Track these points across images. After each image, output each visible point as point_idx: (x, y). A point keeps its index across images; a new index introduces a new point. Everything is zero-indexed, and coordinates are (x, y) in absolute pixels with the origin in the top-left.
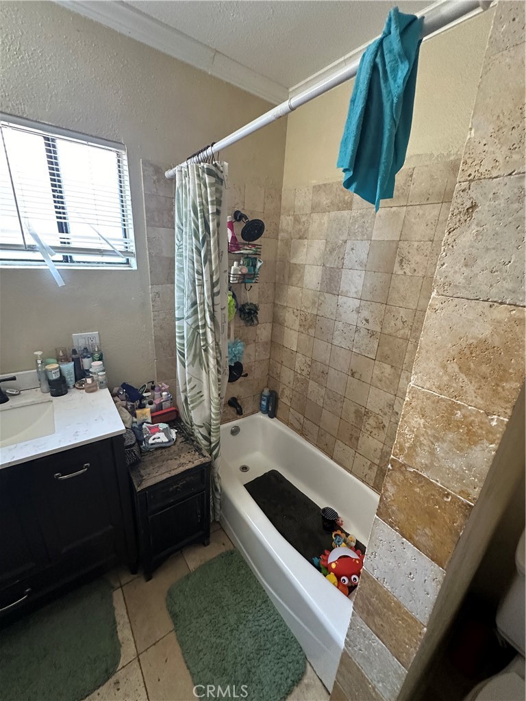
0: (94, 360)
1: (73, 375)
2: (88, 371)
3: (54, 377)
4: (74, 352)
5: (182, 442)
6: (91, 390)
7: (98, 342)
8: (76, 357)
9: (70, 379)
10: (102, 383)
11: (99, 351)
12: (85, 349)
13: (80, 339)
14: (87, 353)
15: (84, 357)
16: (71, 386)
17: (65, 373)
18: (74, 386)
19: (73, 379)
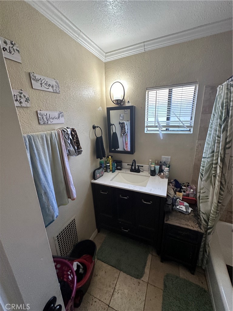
0: (166, 167)
1: (158, 170)
2: (163, 170)
3: (153, 169)
4: (161, 162)
5: (193, 216)
6: (162, 178)
7: (170, 160)
8: (161, 164)
9: (157, 171)
10: (166, 176)
11: (169, 164)
12: (165, 162)
13: (164, 158)
14: (165, 164)
15: (164, 165)
16: (157, 174)
17: (156, 169)
18: (158, 174)
19: (158, 172)
